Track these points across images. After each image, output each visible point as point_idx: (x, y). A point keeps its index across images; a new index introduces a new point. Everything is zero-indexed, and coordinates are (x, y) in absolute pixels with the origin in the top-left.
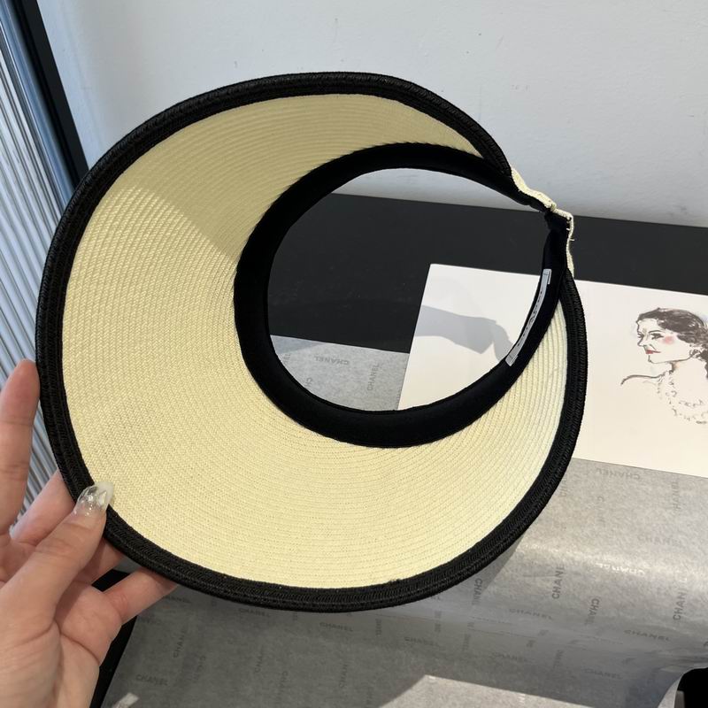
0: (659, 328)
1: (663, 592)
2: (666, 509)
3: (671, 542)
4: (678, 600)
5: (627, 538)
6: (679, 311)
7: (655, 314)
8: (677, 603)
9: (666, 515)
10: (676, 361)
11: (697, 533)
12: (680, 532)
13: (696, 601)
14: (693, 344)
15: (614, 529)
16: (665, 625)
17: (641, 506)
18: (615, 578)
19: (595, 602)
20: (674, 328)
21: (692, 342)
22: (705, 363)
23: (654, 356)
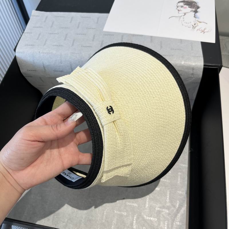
7: (183, 2)
10: (186, 13)
21: (192, 8)
22: (194, 13)
23: (179, 12)
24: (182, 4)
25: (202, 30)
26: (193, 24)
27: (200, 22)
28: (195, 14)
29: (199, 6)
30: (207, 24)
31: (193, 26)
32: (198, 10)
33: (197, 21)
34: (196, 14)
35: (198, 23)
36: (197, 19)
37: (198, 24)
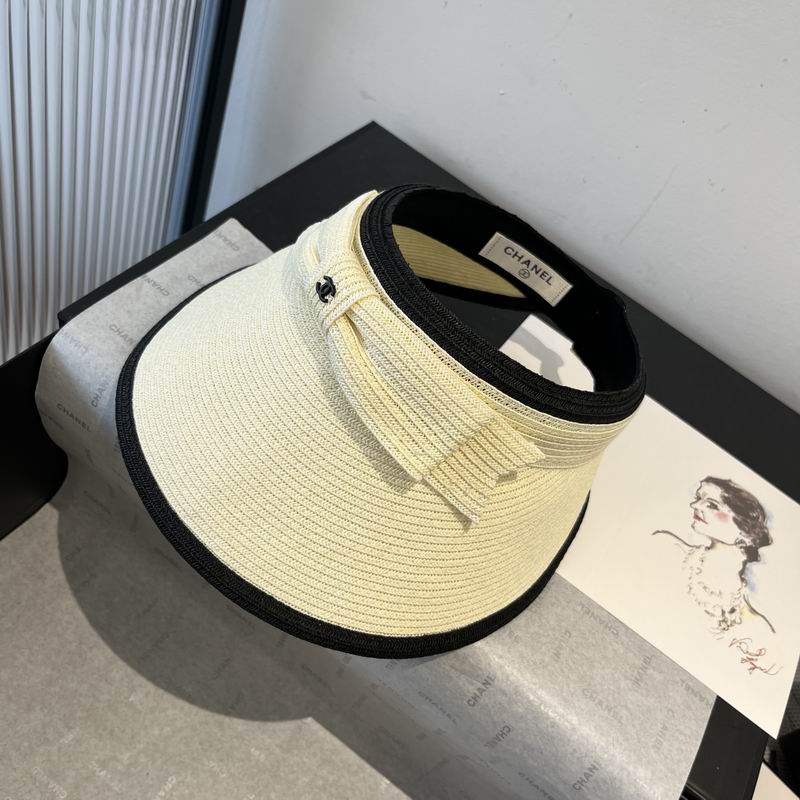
0: (719, 499)
1: (577, 755)
2: (626, 678)
3: (612, 713)
4: (587, 771)
5: (572, 685)
6: (749, 494)
7: (724, 484)
8: (585, 774)
9: (623, 684)
10: (719, 541)
11: (642, 718)
12: (627, 708)
13: (605, 782)
14: (744, 533)
15: (565, 670)
16: (561, 787)
17: (603, 663)
18: (538, 717)
19: (507, 729)
20: (734, 508)
21: (744, 530)
22: (745, 558)
23: (699, 524)
24: (715, 493)
25: (751, 651)
26: (727, 609)
27: (753, 611)
28: (745, 563)
29: (773, 534)
30: (773, 630)
31: (723, 612)
32: (762, 551)
33: (742, 598)
34: (748, 565)
35: (746, 611)
36: (745, 591)
37: (743, 618)
